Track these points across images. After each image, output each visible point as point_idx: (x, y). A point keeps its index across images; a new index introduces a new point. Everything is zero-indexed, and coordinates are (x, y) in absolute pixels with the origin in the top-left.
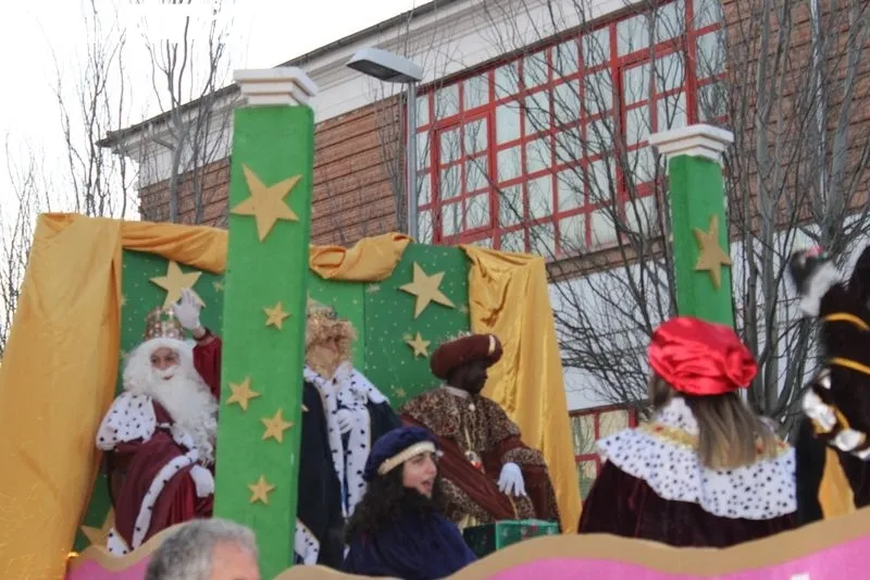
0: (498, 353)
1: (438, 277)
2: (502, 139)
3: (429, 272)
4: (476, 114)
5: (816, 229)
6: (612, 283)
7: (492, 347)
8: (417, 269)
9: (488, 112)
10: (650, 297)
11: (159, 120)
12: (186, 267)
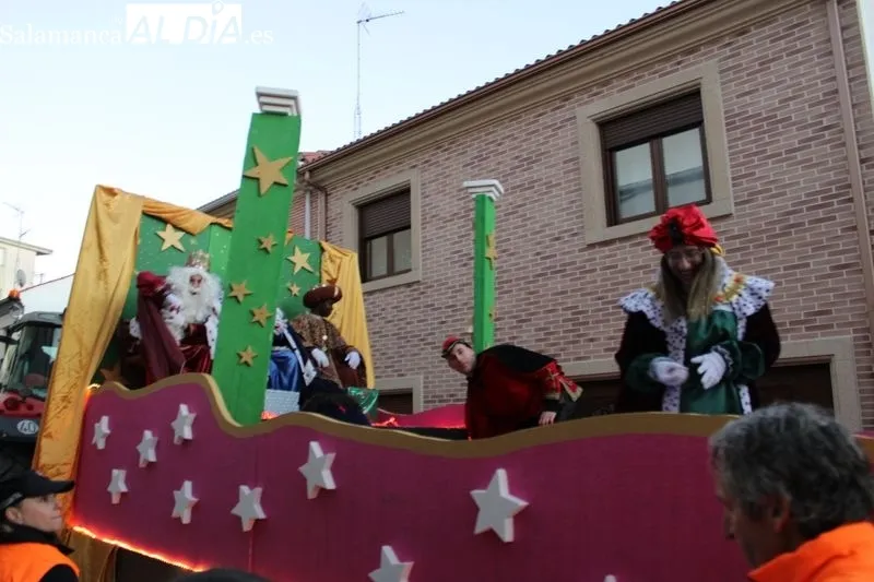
0: (339, 297)
1: (307, 255)
3: (303, 252)
7: (336, 293)
8: (297, 249)
12: (177, 228)
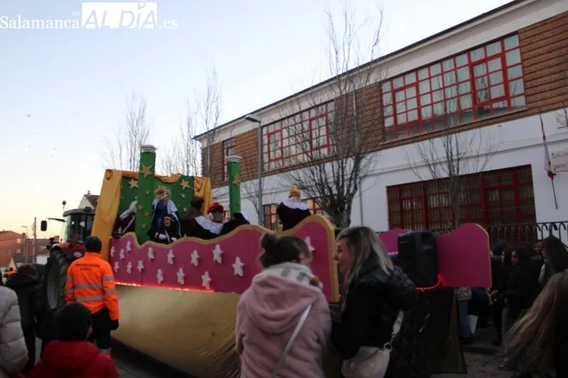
1: (188, 182)
2: (284, 137)
3: (186, 181)
4: (278, 131)
5: (354, 158)
6: (307, 170)
8: (183, 180)
9: (281, 131)
10: (315, 173)
11: (206, 133)
